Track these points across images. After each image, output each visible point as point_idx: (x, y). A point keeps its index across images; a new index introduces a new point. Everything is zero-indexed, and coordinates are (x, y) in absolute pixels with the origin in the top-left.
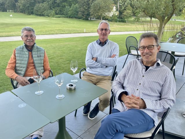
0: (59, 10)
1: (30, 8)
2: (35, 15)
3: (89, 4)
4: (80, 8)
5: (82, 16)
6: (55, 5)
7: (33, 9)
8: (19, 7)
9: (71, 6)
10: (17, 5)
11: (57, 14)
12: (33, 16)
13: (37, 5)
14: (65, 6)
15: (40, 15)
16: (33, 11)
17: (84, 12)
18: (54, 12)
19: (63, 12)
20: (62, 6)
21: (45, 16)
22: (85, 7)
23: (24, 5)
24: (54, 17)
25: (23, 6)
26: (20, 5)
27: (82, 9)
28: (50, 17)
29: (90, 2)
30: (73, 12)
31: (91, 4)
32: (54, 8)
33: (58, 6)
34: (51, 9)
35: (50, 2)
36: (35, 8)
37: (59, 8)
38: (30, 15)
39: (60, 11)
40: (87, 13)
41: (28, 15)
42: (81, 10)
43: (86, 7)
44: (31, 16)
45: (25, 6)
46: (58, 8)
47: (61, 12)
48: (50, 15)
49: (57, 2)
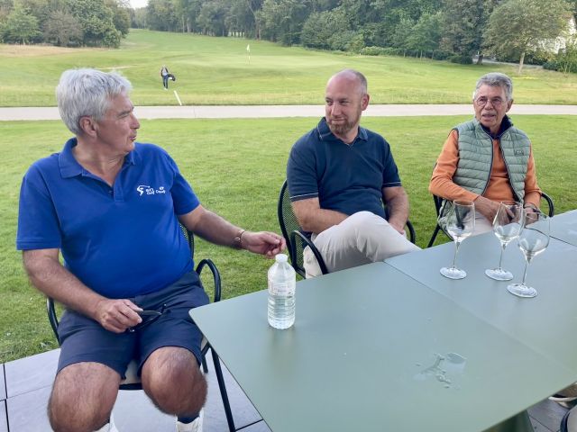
0: (376, 31)
1: (292, 26)
2: (304, 46)
3: (481, 11)
4: (450, 23)
5: (453, 52)
6: (368, 15)
7: (300, 28)
8: (263, 22)
9: (416, 18)
10: (256, 18)
11: (368, 43)
12: (299, 48)
13: (314, 16)
14: (397, 19)
15: (319, 47)
16: (299, 35)
17: (460, 38)
18: (361, 37)
19: (389, 38)
20: (390, 19)
21: (332, 49)
22: (465, 19)
23: (277, 19)
24: (358, 53)
25: (273, 20)
26: (267, 16)
27: (455, 27)
28: (349, 53)
29: (485, 4)
30: (422, 38)
31: (491, 11)
32: (362, 24)
33: (377, 18)
34: (353, 28)
35: (353, 7)
36: (306, 26)
37: (379, 25)
38: (289, 45)
39: (381, 34)
40: (472, 41)
41: (283, 46)
42: (452, 31)
43: (470, 21)
44: (294, 49)
45: (279, 20)
46: (374, 25)
47: (381, 36)
48: (347, 46)
49: (374, 6)
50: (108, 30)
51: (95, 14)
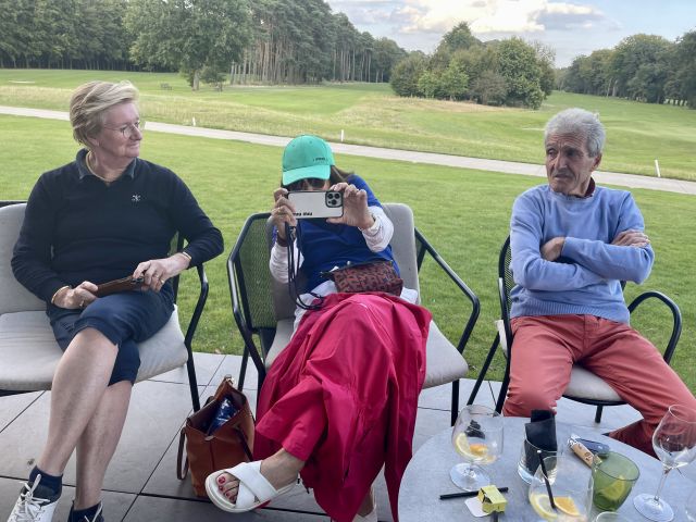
50: (532, 90)
51: (524, 74)
